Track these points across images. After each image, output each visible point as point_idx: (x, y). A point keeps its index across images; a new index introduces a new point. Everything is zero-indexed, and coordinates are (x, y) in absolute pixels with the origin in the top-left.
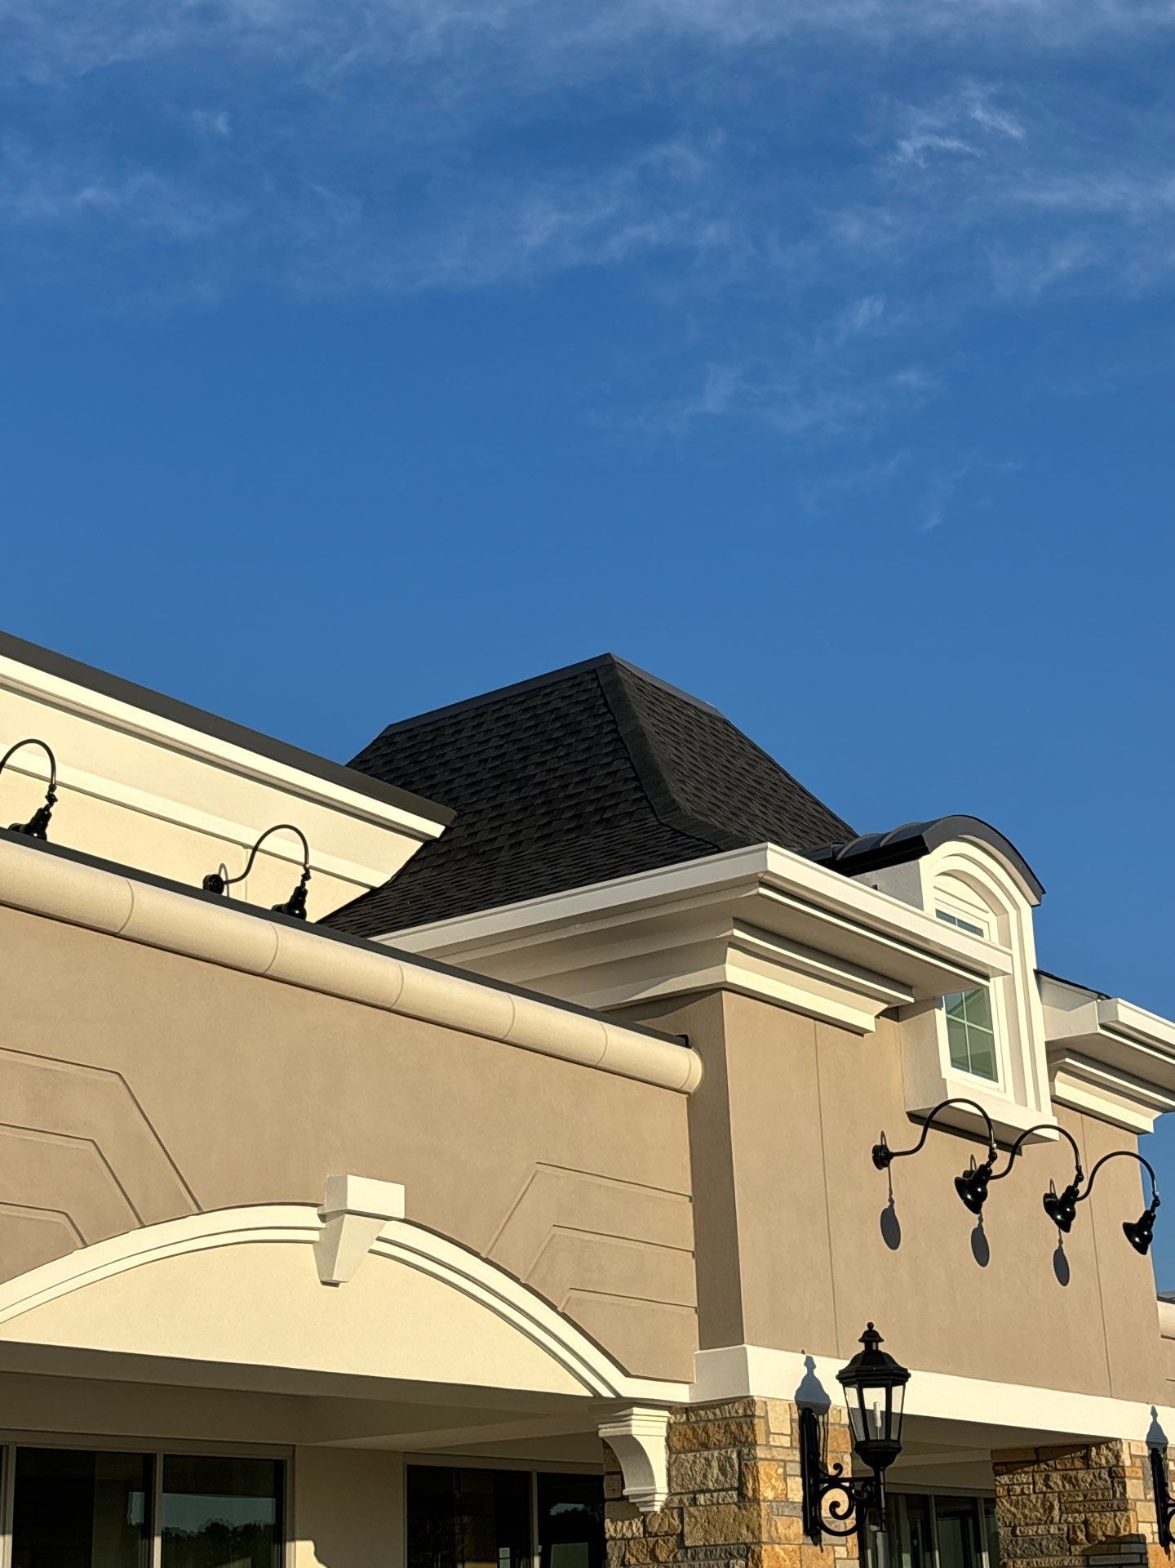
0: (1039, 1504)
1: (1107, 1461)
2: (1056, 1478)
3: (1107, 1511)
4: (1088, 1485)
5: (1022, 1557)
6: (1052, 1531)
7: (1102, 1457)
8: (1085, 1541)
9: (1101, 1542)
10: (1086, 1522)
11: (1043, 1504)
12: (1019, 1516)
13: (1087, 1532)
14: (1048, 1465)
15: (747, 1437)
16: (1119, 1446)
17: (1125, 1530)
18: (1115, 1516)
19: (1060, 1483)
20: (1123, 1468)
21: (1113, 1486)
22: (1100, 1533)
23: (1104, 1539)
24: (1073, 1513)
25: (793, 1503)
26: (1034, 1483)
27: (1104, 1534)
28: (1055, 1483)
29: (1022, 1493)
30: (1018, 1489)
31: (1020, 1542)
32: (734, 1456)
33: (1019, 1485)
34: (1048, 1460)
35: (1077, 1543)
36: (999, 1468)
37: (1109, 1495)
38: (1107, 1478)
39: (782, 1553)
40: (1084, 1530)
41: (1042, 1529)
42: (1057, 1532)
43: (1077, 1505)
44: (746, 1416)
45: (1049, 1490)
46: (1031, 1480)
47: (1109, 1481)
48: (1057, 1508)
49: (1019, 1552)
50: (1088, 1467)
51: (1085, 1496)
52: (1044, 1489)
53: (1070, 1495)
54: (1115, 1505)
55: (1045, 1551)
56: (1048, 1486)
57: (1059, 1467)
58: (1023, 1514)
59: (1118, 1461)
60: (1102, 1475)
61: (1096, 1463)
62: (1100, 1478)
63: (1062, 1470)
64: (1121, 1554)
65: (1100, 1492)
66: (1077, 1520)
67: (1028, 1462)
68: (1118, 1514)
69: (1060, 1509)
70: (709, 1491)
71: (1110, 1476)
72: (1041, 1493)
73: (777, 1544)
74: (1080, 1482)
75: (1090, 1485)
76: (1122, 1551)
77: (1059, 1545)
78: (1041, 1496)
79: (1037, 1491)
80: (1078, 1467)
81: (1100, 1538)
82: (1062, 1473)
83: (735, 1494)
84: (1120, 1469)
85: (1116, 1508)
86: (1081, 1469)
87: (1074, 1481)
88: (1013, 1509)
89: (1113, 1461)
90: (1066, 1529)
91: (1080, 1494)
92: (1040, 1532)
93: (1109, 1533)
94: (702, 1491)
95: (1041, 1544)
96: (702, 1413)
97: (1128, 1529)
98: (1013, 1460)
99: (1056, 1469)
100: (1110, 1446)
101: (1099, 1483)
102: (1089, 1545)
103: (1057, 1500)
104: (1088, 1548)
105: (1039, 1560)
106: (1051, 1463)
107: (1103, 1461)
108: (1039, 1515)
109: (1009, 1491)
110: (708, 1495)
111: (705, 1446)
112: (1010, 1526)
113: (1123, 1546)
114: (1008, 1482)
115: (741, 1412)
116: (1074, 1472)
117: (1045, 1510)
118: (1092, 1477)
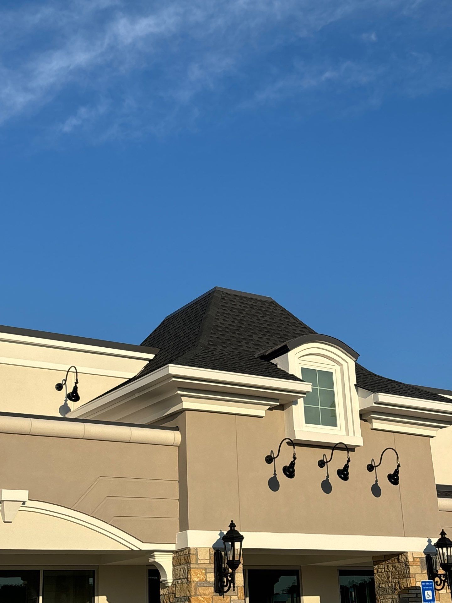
0: (386, 576)
1: (404, 560)
2: (390, 566)
3: (404, 578)
4: (399, 569)
5: (382, 595)
6: (390, 586)
7: (402, 558)
8: (399, 589)
9: (403, 589)
10: (399, 582)
11: (387, 576)
12: (381, 580)
13: (399, 586)
14: (388, 562)
15: (189, 561)
16: (407, 554)
17: (409, 585)
18: (407, 580)
19: (391, 568)
20: (408, 562)
21: (406, 569)
22: (402, 586)
23: (404, 588)
24: (395, 579)
25: (209, 582)
26: (384, 568)
27: (404, 587)
28: (390, 568)
29: (381, 572)
30: (380, 570)
31: (381, 590)
32: (186, 567)
33: (380, 569)
34: (388, 560)
35: (396, 590)
36: (374, 563)
37: (405, 572)
38: (404, 566)
39: (202, 599)
40: (398, 585)
41: (387, 585)
42: (391, 586)
43: (396, 576)
44: (189, 554)
45: (389, 571)
46: (383, 567)
47: (405, 567)
48: (391, 577)
49: (381, 593)
50: (399, 562)
51: (398, 573)
52: (387, 570)
53: (394, 572)
54: (407, 576)
55: (388, 592)
56: (388, 569)
57: (391, 562)
58: (382, 579)
59: (407, 560)
60: (403, 565)
61: (401, 561)
62: (402, 566)
63: (392, 563)
64: (408, 593)
65: (402, 571)
66: (396, 581)
67: (382, 560)
68: (408, 579)
69: (392, 577)
70: (181, 579)
71: (405, 565)
72: (386, 572)
73: (200, 596)
74: (397, 568)
75: (400, 568)
76: (409, 592)
77: (392, 591)
78: (386, 573)
79: (385, 571)
80: (396, 562)
81: (403, 588)
82: (392, 564)
83: (186, 580)
84: (408, 563)
85: (407, 577)
86: (397, 563)
87: (395, 567)
88: (379, 578)
89: (405, 560)
90: (393, 585)
91: (397, 572)
92: (386, 586)
93: (405, 586)
94: (179, 579)
95: (386, 591)
96: (179, 553)
97: (410, 585)
98: (378, 560)
99: (390, 563)
100: (405, 554)
101: (402, 568)
102: (400, 590)
103: (391, 574)
104: (400, 592)
105: (386, 596)
106: (389, 561)
107: (403, 560)
108: (386, 580)
109: (378, 571)
110: (181, 580)
111: (180, 564)
112: (378, 584)
113: (409, 591)
114: (377, 568)
115: (188, 552)
116: (395, 564)
117: (387, 578)
118: (400, 566)
